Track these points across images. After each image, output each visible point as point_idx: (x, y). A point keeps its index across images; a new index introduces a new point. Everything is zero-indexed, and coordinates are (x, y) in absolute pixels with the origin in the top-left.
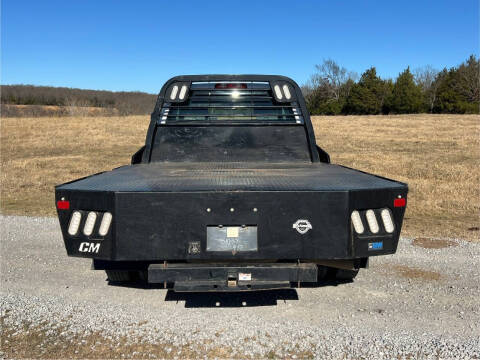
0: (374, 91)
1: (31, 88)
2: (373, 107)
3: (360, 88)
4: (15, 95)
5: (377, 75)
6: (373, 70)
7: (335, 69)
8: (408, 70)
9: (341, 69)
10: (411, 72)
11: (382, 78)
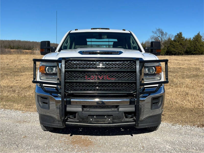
0: (181, 44)
1: (20, 42)
2: (180, 52)
3: (174, 42)
4: (12, 45)
5: (183, 36)
6: (181, 33)
7: (162, 33)
8: (199, 34)
9: (164, 33)
10: (201, 34)
11: (186, 38)
